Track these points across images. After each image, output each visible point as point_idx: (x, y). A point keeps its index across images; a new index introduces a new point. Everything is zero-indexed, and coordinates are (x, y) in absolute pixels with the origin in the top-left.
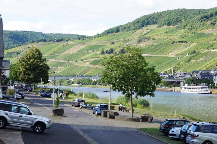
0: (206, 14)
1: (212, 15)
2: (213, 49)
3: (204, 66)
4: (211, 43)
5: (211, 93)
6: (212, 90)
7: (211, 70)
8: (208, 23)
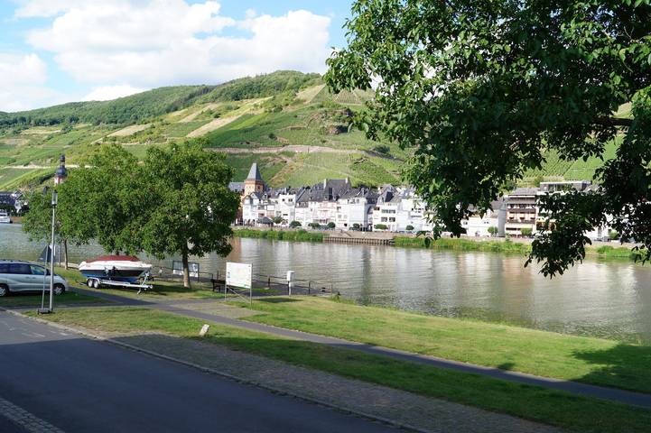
0: (7, 119)
1: (15, 121)
2: (16, 165)
3: (3, 186)
4: (14, 157)
5: (11, 222)
6: (12, 218)
7: (12, 193)
8: (10, 131)
